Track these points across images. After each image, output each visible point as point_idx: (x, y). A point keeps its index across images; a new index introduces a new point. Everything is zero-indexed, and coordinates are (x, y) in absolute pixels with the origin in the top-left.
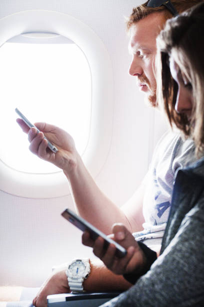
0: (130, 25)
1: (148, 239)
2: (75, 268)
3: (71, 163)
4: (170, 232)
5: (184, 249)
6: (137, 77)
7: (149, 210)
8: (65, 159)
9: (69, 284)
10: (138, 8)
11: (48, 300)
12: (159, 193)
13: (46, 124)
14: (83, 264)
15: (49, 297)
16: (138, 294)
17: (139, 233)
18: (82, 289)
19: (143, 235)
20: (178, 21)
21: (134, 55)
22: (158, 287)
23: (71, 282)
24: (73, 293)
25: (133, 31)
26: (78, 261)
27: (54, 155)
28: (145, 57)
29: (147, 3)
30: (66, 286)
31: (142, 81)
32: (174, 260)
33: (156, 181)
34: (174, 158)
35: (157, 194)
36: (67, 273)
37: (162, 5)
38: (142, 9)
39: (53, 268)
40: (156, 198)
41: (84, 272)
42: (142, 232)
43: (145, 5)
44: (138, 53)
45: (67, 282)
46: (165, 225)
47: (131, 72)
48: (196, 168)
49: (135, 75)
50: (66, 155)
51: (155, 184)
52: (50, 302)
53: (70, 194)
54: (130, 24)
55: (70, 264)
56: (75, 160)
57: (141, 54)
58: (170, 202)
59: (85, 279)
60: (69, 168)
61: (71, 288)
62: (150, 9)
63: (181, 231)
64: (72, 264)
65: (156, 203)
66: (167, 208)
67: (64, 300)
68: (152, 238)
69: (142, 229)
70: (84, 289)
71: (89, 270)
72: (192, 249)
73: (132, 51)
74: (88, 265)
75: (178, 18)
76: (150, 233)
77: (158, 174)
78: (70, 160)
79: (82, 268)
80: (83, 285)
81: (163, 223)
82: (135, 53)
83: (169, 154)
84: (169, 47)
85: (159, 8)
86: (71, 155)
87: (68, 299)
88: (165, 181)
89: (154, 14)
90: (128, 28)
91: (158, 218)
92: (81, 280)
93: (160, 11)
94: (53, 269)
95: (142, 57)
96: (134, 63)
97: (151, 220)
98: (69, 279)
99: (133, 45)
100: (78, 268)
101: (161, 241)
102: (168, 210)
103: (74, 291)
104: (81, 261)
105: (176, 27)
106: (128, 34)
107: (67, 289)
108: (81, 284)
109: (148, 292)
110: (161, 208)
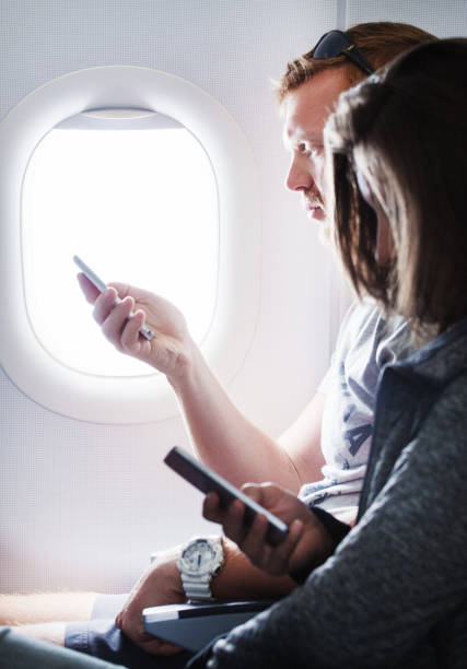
0: (283, 96)
1: (332, 495)
2: (195, 556)
3: (181, 361)
4: (373, 484)
5: (400, 514)
6: (302, 193)
7: (333, 441)
8: (170, 353)
9: (185, 585)
10: (297, 63)
11: (144, 617)
12: (352, 408)
13: (129, 287)
14: (209, 546)
15: (147, 612)
16: (313, 602)
17: (316, 484)
18: (209, 595)
19: (321, 488)
20: (362, 93)
21: (296, 151)
22: (351, 587)
23: (187, 582)
24: (192, 604)
25: (290, 105)
26: (199, 541)
27: (148, 343)
28: (314, 153)
29: (313, 52)
30: (177, 590)
31: (313, 199)
32: (381, 535)
33: (344, 385)
34: (378, 341)
35: (348, 411)
36: (179, 566)
37: (342, 54)
38: (304, 64)
39: (153, 555)
40: (346, 418)
41: (212, 563)
42: (321, 483)
43: (309, 56)
44: (302, 147)
45: (181, 582)
46: (363, 468)
47: (292, 184)
48: (421, 362)
49: (298, 189)
50: (172, 344)
51: (343, 391)
52: (149, 621)
53: (180, 416)
54: (283, 94)
55: (185, 548)
56: (188, 354)
57: (308, 148)
58: (373, 425)
59: (213, 577)
60: (177, 370)
61: (187, 594)
62: (319, 62)
63: (392, 481)
64: (189, 548)
65: (345, 427)
66: (366, 437)
67: (176, 617)
68: (340, 494)
69: (322, 477)
70: (213, 596)
71: (221, 559)
72: (414, 514)
73: (289, 145)
74: (219, 549)
75: (362, 88)
76: (336, 484)
77: (349, 372)
78: (179, 355)
79: (207, 555)
80: (211, 587)
81: (360, 465)
82: (297, 148)
83: (368, 333)
84: (349, 145)
85: (335, 59)
86: (180, 345)
87: (182, 614)
88: (362, 385)
89: (327, 72)
90: (281, 101)
91: (351, 455)
92: (207, 578)
93: (337, 65)
94: (153, 559)
95: (309, 154)
96: (295, 167)
97: (337, 460)
98: (184, 577)
99: (290, 133)
100: (200, 557)
101: (357, 498)
102: (369, 440)
103: (192, 598)
104: (205, 541)
105: (360, 106)
106: (281, 111)
107: (180, 597)
108: (207, 586)
109: (332, 596)
110: (356, 438)
